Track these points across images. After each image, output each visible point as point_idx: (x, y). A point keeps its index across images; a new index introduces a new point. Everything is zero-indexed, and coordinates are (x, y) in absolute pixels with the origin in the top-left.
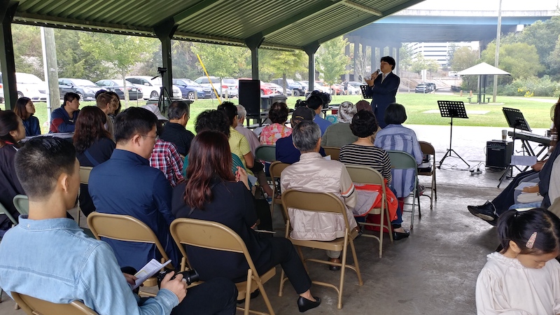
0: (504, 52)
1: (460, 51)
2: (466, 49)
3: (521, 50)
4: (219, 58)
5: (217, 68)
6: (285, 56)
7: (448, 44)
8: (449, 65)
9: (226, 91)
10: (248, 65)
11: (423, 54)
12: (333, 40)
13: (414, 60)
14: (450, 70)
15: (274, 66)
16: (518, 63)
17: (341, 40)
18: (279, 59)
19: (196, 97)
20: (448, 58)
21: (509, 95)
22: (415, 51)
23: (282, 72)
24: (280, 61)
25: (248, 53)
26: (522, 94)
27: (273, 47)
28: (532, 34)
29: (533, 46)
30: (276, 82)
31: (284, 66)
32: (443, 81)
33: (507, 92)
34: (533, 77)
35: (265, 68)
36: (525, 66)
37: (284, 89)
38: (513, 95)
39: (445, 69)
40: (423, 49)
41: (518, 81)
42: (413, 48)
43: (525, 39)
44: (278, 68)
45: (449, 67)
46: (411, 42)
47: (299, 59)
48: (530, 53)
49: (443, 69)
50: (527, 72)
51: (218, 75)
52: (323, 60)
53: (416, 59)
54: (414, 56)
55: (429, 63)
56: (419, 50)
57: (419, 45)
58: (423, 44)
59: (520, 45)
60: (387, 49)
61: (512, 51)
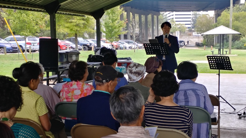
2: (205, 16)
4: (24, 21)
5: (22, 29)
6: (77, 20)
7: (191, 13)
8: (193, 28)
9: (30, 47)
10: (47, 26)
11: (174, 20)
12: (112, 9)
14: (194, 31)
15: (68, 27)
17: (118, 9)
18: (71, 22)
19: (6, 51)
20: (192, 22)
22: (169, 18)
23: (74, 33)
24: (72, 24)
25: (48, 17)
27: (68, 13)
30: (70, 40)
31: (76, 28)
35: (61, 30)
37: (76, 46)
39: (190, 31)
40: (174, 17)
42: (167, 16)
44: (71, 30)
45: (193, 29)
47: (88, 22)
49: (189, 31)
51: (23, 35)
52: (106, 24)
55: (179, 26)
57: (172, 13)
58: (174, 13)
60: (150, 16)
61: (239, 17)
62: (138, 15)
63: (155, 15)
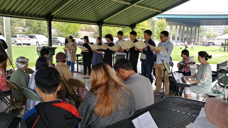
7: (223, 26)
13: (208, 33)
17: (165, 24)
20: (223, 32)
40: (212, 28)
42: (207, 28)
46: (207, 25)
53: (208, 32)
55: (214, 34)
56: (210, 29)
57: (210, 26)
58: (212, 26)
60: (194, 28)
62: (186, 27)
63: (197, 27)
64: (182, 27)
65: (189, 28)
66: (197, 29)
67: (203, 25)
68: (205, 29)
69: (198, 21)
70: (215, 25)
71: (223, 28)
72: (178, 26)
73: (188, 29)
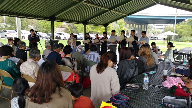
0: (180, 28)
1: (167, 27)
2: (169, 26)
3: (186, 27)
7: (164, 25)
11: (156, 28)
13: (153, 30)
16: (185, 31)
17: (124, 23)
20: (164, 29)
21: (181, 42)
22: (153, 27)
26: (185, 41)
28: (190, 22)
29: (190, 26)
32: (161, 36)
33: (180, 41)
34: (190, 36)
36: (187, 32)
38: (182, 41)
40: (156, 26)
41: (184, 37)
42: (153, 26)
43: (188, 23)
46: (152, 24)
48: (189, 28)
49: (162, 33)
50: (188, 34)
53: (153, 29)
54: (152, 28)
55: (157, 31)
56: (154, 26)
57: (155, 25)
58: (156, 25)
59: (186, 25)
60: (143, 26)
61: (183, 27)
64: (134, 24)
65: (140, 26)
66: (145, 26)
67: (150, 23)
68: (151, 26)
69: (146, 20)
70: (158, 24)
71: (164, 26)
72: (131, 24)
73: (138, 26)
